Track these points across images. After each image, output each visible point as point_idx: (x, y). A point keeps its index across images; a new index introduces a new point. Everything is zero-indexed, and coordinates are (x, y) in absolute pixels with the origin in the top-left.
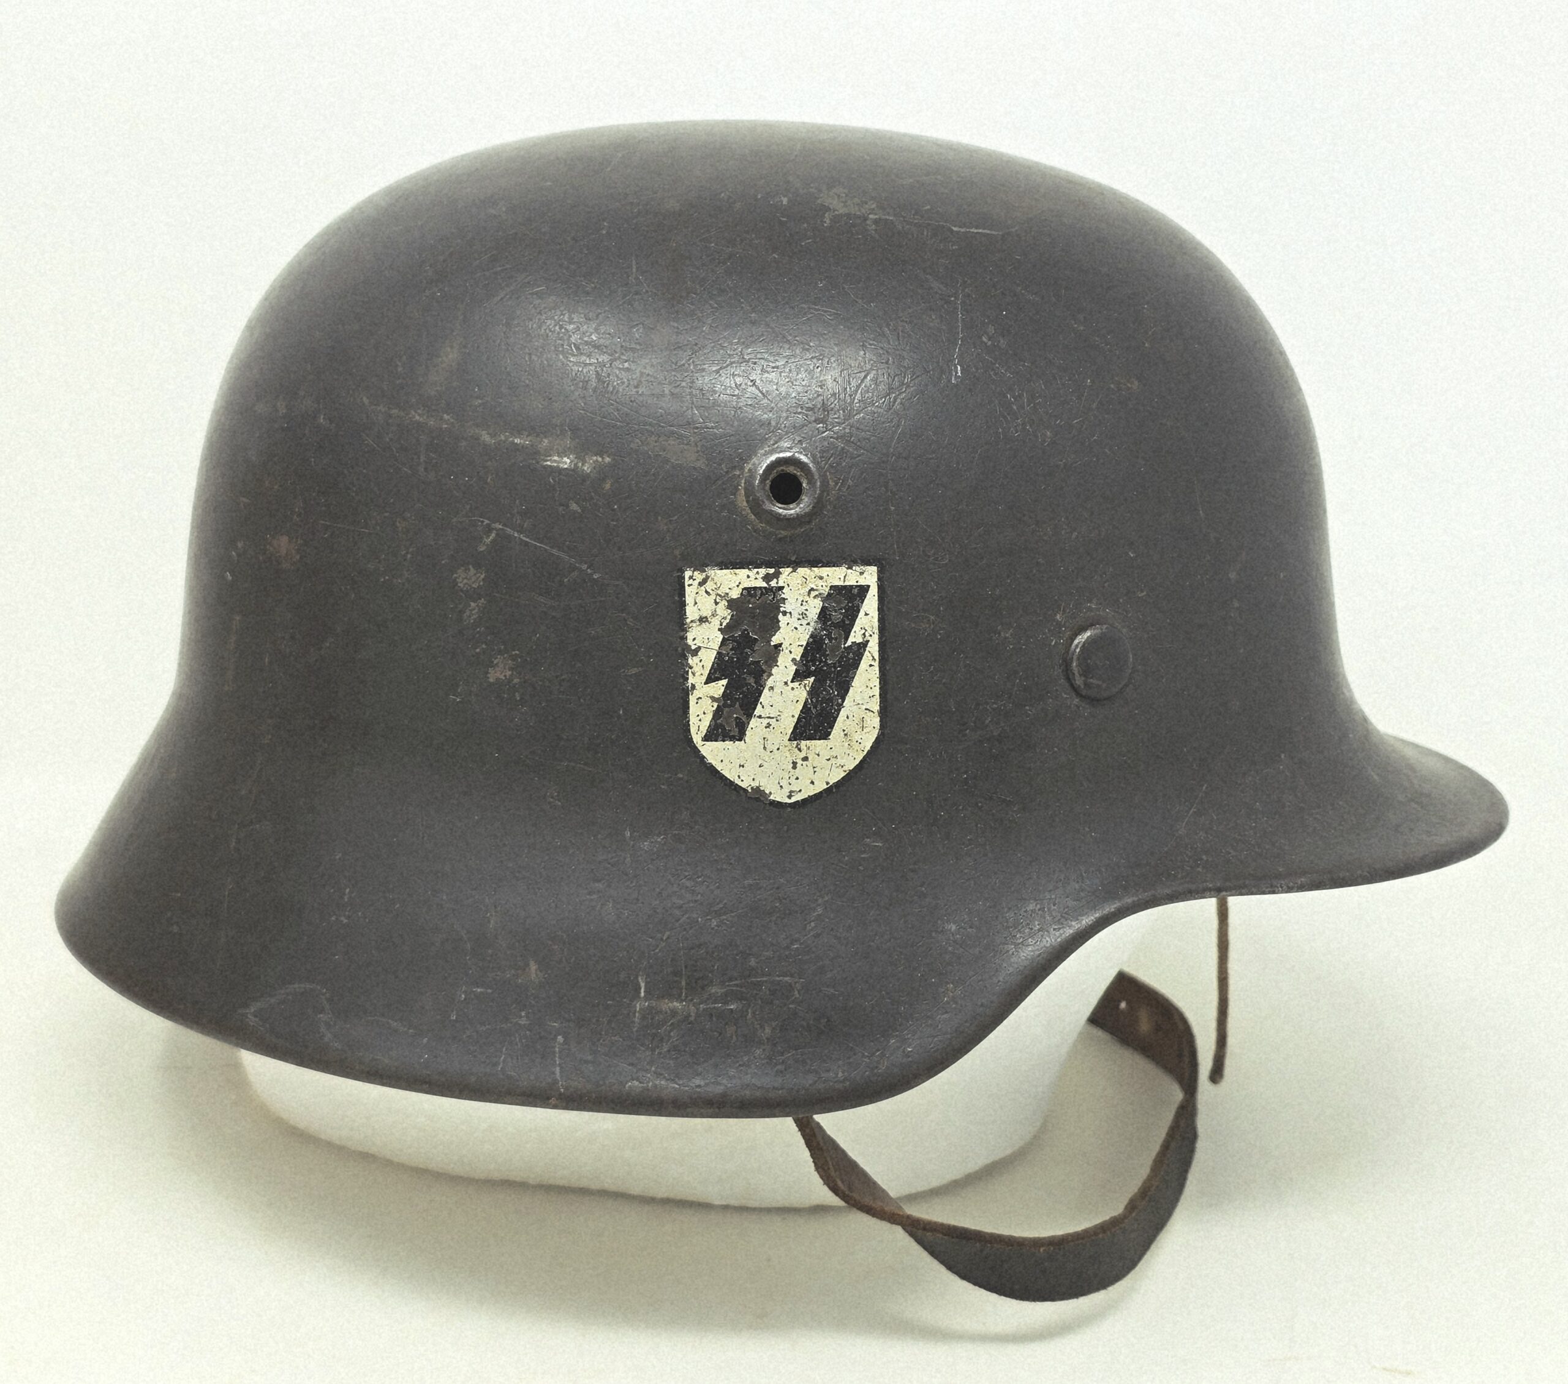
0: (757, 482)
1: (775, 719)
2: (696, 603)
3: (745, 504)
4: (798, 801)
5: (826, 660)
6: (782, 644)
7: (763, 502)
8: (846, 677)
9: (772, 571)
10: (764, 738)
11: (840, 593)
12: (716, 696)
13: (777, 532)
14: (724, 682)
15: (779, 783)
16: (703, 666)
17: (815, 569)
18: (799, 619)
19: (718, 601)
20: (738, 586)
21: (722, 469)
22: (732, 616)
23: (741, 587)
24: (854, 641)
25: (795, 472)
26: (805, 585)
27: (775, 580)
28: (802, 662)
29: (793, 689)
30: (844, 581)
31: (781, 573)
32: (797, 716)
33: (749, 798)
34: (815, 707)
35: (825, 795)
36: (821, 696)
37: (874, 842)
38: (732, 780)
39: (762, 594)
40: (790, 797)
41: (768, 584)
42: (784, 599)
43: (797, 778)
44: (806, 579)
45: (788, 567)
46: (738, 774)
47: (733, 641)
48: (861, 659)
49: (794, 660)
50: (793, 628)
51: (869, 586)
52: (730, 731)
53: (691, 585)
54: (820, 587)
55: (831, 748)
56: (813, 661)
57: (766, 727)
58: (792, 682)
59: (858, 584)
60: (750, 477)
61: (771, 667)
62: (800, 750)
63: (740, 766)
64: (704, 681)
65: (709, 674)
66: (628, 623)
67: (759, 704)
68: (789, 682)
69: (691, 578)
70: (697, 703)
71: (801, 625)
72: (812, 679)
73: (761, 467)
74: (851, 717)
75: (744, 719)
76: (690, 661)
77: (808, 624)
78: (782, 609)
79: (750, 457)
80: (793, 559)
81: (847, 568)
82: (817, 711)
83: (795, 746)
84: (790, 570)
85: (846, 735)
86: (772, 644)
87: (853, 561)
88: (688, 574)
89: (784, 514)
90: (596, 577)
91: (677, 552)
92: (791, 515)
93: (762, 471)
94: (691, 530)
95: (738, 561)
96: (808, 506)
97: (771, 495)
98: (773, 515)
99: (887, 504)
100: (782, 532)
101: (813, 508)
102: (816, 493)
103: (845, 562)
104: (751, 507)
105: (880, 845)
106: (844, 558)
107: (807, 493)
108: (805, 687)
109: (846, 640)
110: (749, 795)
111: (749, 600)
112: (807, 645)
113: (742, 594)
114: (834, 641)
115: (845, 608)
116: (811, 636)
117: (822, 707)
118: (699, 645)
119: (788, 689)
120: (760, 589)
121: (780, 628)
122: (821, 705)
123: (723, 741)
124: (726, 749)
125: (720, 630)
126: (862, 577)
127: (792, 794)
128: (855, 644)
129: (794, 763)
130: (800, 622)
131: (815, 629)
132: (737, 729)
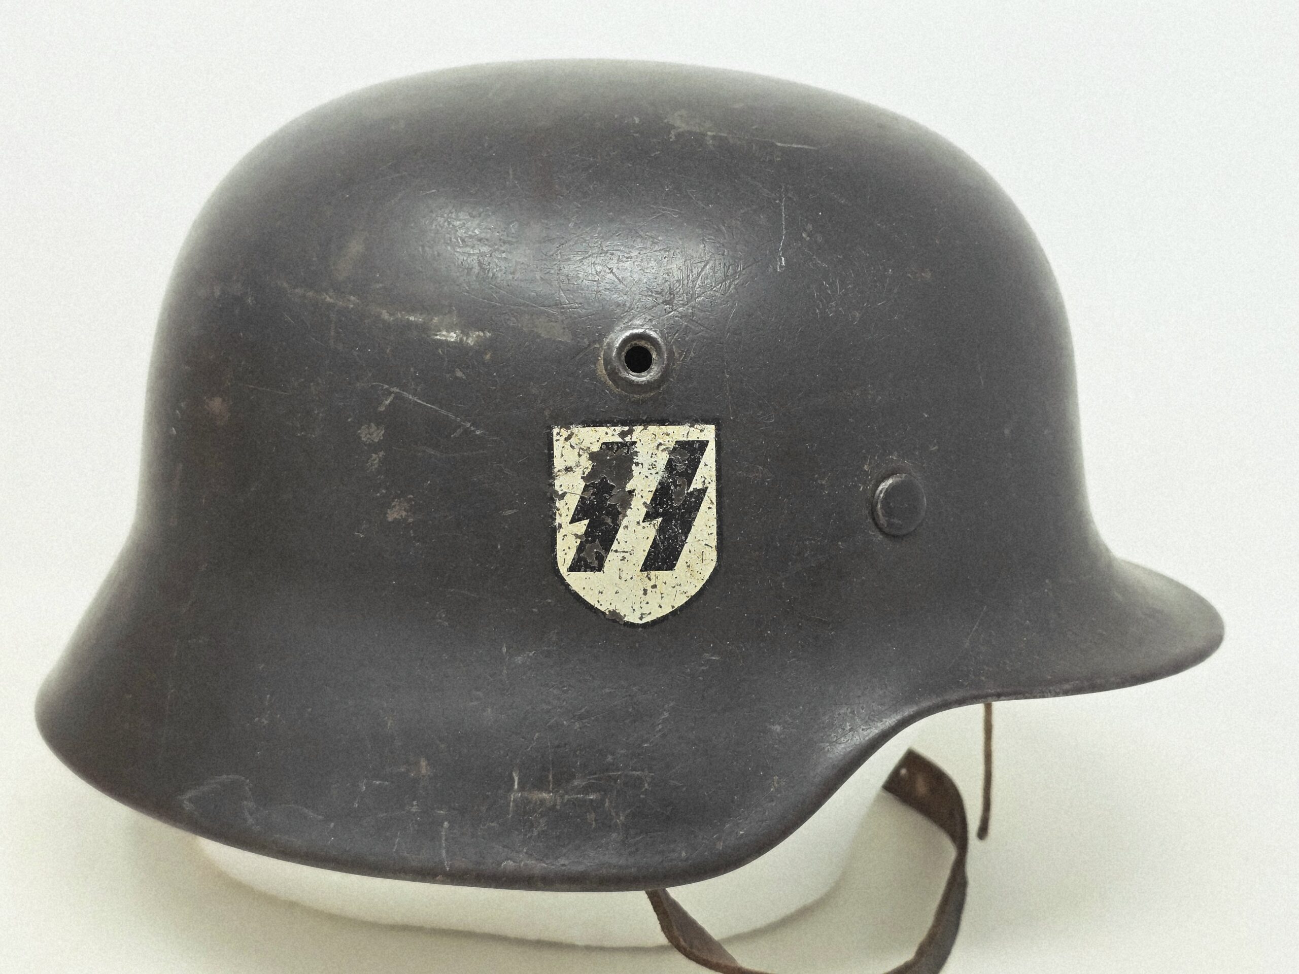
0: (614, 353)
1: (628, 554)
2: (562, 456)
3: (604, 372)
4: (648, 622)
5: (672, 503)
6: (635, 490)
7: (620, 371)
8: (689, 518)
9: (626, 428)
10: (620, 569)
11: (684, 448)
12: (579, 533)
13: (631, 395)
14: (586, 522)
15: (632, 607)
16: (568, 508)
17: (663, 427)
18: (649, 469)
19: (581, 453)
20: (598, 441)
21: (585, 343)
22: (593, 466)
23: (601, 442)
24: (695, 487)
25: (646, 345)
26: (654, 440)
27: (629, 436)
28: (652, 505)
29: (644, 527)
30: (687, 437)
31: (634, 431)
32: (647, 551)
33: (607, 619)
34: (662, 543)
35: (670, 617)
36: (668, 533)
37: (712, 656)
38: (592, 604)
39: (618, 447)
40: (641, 618)
41: (623, 440)
42: (637, 452)
43: (647, 603)
44: (655, 435)
45: (640, 425)
46: (597, 600)
47: (593, 487)
48: (701, 502)
49: (645, 503)
50: (644, 477)
51: (708, 442)
52: (591, 563)
53: (559, 440)
54: (667, 443)
55: (676, 578)
56: (661, 504)
57: (621, 560)
58: (643, 521)
59: (699, 440)
60: (609, 348)
61: (625, 509)
62: (649, 579)
63: (599, 592)
64: (569, 521)
65: (573, 516)
66: (505, 472)
67: (615, 540)
68: (641, 522)
69: (558, 434)
70: (563, 539)
71: (651, 474)
72: (660, 520)
73: (617, 341)
74: (692, 550)
75: (603, 552)
76: (557, 504)
77: (657, 473)
78: (635, 461)
79: (609, 333)
80: (644, 418)
81: (690, 427)
82: (664, 546)
83: (646, 575)
84: (642, 427)
85: (688, 566)
86: (627, 490)
87: (694, 421)
88: (555, 431)
89: (636, 380)
90: (478, 433)
91: (547, 413)
92: (643, 381)
93: (618, 345)
94: (558, 394)
95: (598, 420)
96: (657, 374)
97: (626, 364)
98: (627, 381)
99: (724, 372)
100: (635, 396)
101: (661, 375)
102: (663, 363)
103: (688, 422)
104: (609, 375)
105: (717, 658)
106: (687, 418)
107: (656, 363)
108: (654, 526)
109: (689, 486)
110: (607, 617)
111: (607, 453)
112: (656, 490)
113: (601, 447)
114: (678, 488)
115: (687, 460)
116: (660, 484)
117: (669, 543)
118: (564, 490)
119: (640, 527)
120: (617, 443)
121: (633, 476)
122: (668, 542)
123: (585, 571)
124: (588, 578)
125: (582, 478)
126: (703, 434)
127: (644, 616)
128: (695, 489)
129: (644, 590)
130: (650, 472)
131: (663, 478)
132: (596, 562)
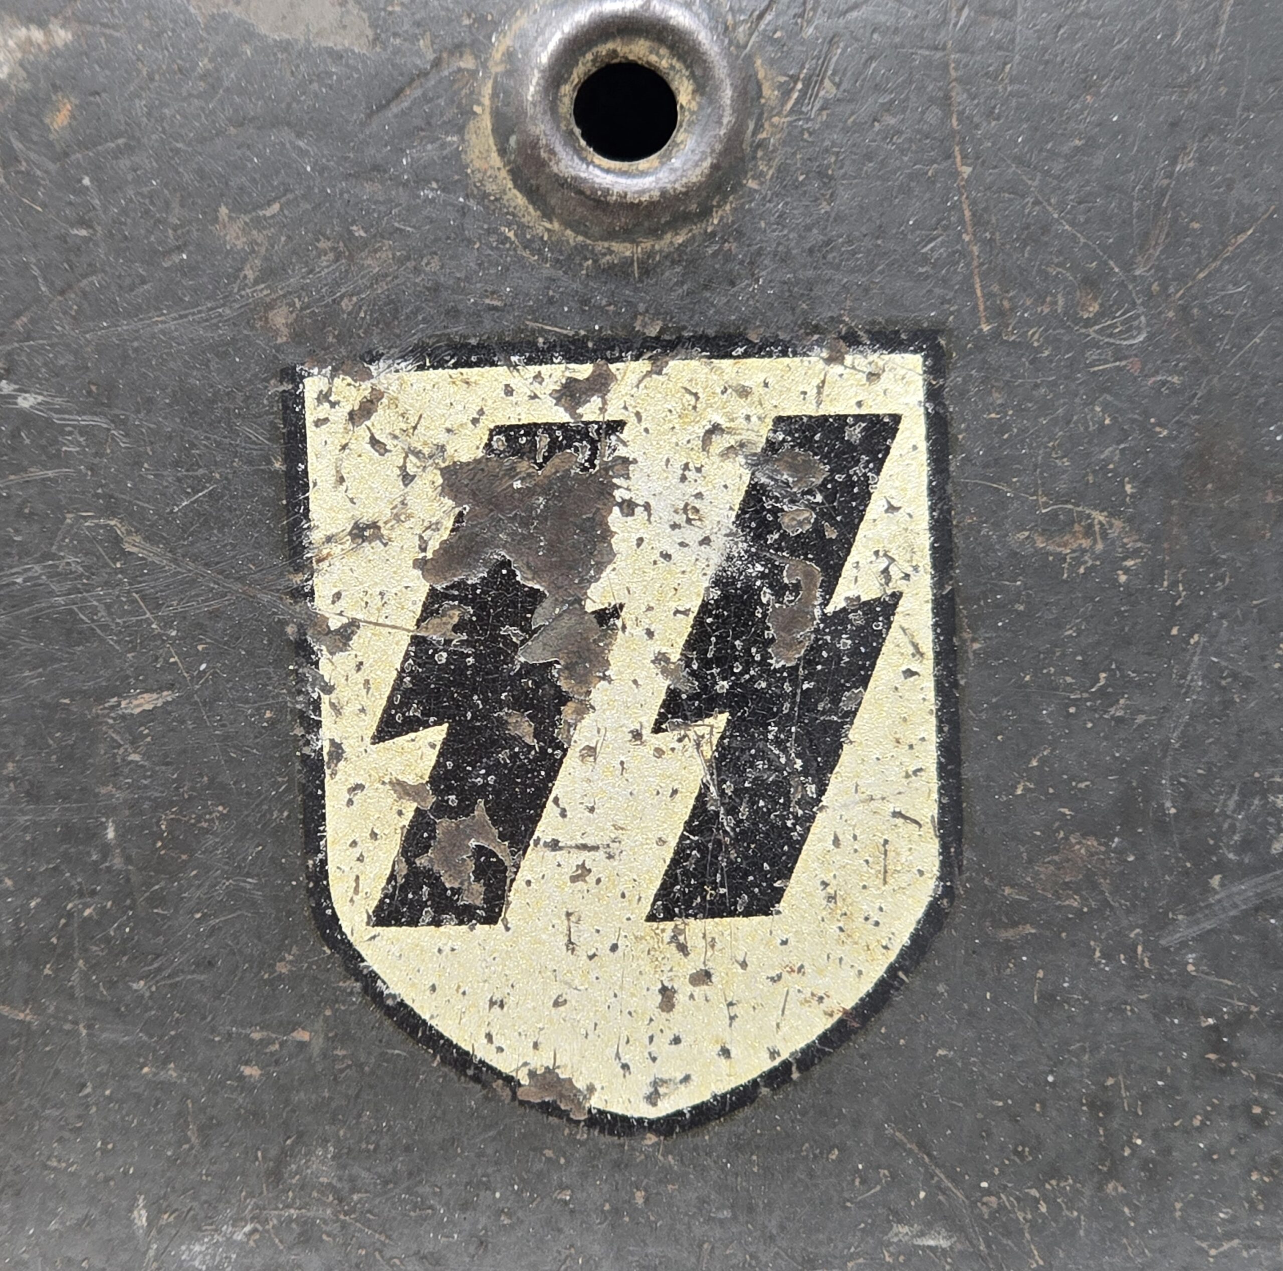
0: (532, 89)
1: (600, 855)
2: (342, 480)
3: (496, 160)
4: (680, 1113)
5: (766, 656)
6: (622, 606)
7: (552, 152)
8: (830, 712)
9: (584, 371)
10: (568, 915)
11: (806, 442)
12: (411, 780)
13: (601, 246)
14: (437, 734)
15: (618, 1056)
16: (367, 682)
17: (726, 363)
18: (675, 526)
19: (411, 470)
20: (475, 421)
21: (419, 54)
22: (460, 517)
23: (488, 423)
24: (852, 594)
25: (653, 58)
26: (692, 415)
27: (596, 401)
28: (688, 665)
29: (659, 752)
30: (819, 403)
31: (613, 378)
32: (673, 843)
33: (522, 1103)
34: (732, 811)
35: (764, 1091)
36: (750, 774)
37: (922, 1234)
38: (467, 1047)
39: (555, 444)
40: (653, 1099)
41: (573, 414)
42: (625, 461)
43: (677, 1040)
44: (696, 395)
45: (637, 358)
46: (484, 1030)
47: (463, 600)
48: (877, 652)
49: (661, 659)
50: (656, 556)
51: (896, 419)
52: (457, 891)
53: (326, 420)
54: (741, 422)
55: (784, 943)
56: (724, 661)
57: (574, 879)
58: (657, 729)
59: (863, 411)
60: (509, 73)
61: (585, 681)
62: (683, 949)
63: (492, 1003)
64: (373, 730)
65: (386, 711)
66: (129, 548)
67: (550, 803)
68: (646, 732)
69: (324, 397)
70: (350, 802)
71: (682, 544)
72: (720, 720)
73: (545, 45)
74: (846, 838)
75: (502, 850)
76: (325, 669)
77: (706, 541)
78: (618, 494)
79: (508, 14)
80: (653, 331)
81: (829, 361)
82: (739, 822)
83: (668, 934)
84: (643, 365)
85: (831, 898)
86: (590, 607)
87: (844, 338)
88: (312, 386)
89: (617, 189)
90: (26, 402)
91: (280, 318)
92: (642, 192)
93: (544, 59)
94: (323, 244)
95: (473, 341)
96: (696, 165)
97: (578, 131)
98: (580, 192)
99: (949, 156)
100: (615, 246)
101: (714, 167)
102: (720, 123)
103: (819, 343)
104: (516, 175)
105: (944, 1244)
106: (816, 329)
107: (691, 123)
108: (698, 746)
109: (829, 589)
110: (521, 1094)
111: (513, 468)
112: (705, 608)
113: (488, 446)
114: (788, 597)
115: (822, 487)
116: (717, 582)
117: (755, 812)
118: (352, 614)
119: (647, 751)
120: (548, 428)
121: (612, 554)
122: (752, 803)
123: (437, 923)
124: (447, 950)
125: (421, 564)
126: (879, 387)
127: (662, 1090)
128: (856, 604)
129: (664, 990)
130: (677, 534)
131: (729, 558)
132: (479, 888)
